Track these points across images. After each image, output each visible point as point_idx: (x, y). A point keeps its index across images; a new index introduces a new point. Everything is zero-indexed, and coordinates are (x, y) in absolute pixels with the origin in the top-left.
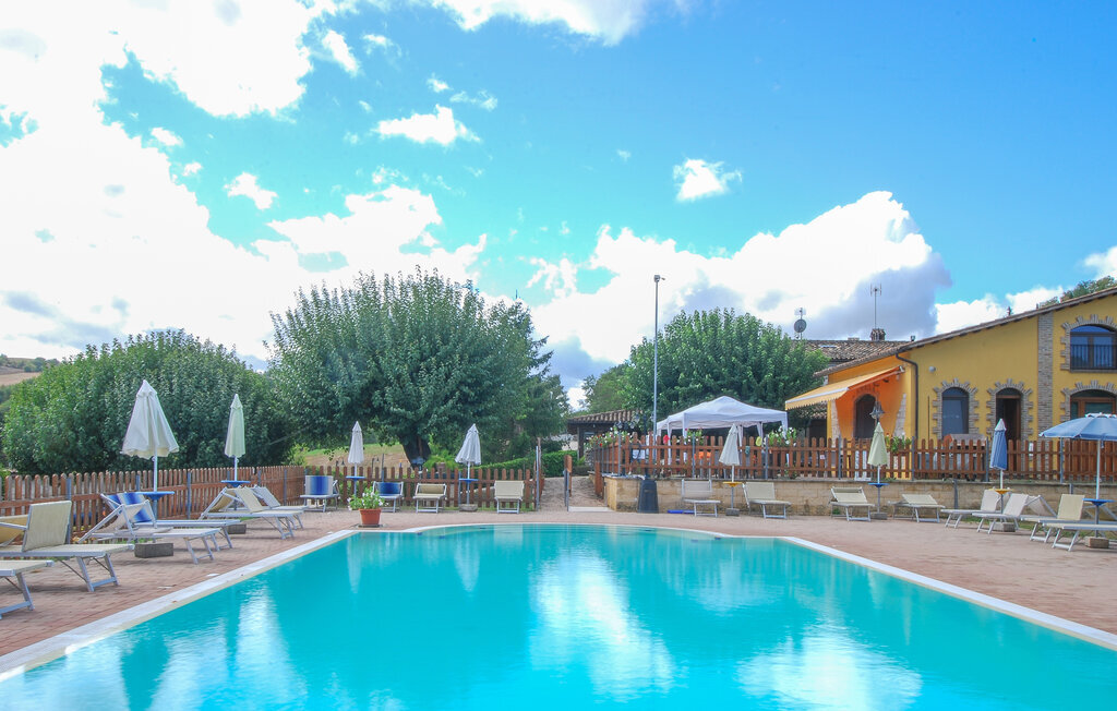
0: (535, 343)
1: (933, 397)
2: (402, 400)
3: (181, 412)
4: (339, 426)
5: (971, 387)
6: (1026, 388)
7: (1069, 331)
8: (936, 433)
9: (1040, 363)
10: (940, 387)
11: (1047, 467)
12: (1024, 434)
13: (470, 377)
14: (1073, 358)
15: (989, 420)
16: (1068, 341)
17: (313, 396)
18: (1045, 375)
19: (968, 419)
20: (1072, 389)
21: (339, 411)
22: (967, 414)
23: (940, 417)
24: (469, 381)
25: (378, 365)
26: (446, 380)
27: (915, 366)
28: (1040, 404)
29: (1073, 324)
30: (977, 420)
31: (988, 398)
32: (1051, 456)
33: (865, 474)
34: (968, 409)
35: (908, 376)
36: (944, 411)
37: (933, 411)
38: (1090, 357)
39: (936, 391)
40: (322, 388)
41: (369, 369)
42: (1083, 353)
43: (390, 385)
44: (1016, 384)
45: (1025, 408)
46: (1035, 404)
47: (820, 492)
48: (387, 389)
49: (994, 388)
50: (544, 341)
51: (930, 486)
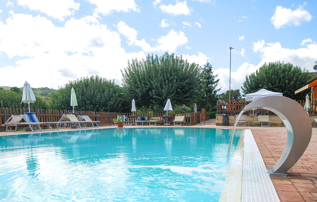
0: (214, 76)
2: (158, 94)
3: (94, 99)
4: (140, 102)
13: (180, 86)
17: (131, 93)
21: (140, 98)
24: (180, 87)
25: (151, 84)
26: (171, 88)
40: (134, 91)
41: (147, 85)
43: (154, 89)
48: (153, 90)
50: (217, 76)
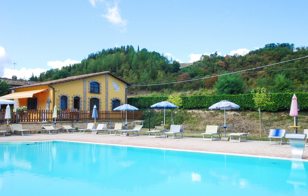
1: (58, 98)
5: (68, 96)
6: (81, 97)
7: (90, 83)
8: (59, 108)
9: (84, 90)
10: (60, 95)
11: (85, 117)
12: (80, 109)
14: (91, 90)
15: (72, 105)
16: (90, 86)
18: (85, 94)
19: (67, 104)
20: (90, 98)
22: (67, 103)
23: (60, 104)
27: (54, 89)
28: (84, 101)
29: (91, 81)
30: (69, 105)
31: (72, 99)
32: (86, 114)
33: (46, 120)
34: (67, 102)
35: (51, 92)
36: (61, 102)
37: (58, 102)
38: (94, 90)
39: (59, 96)
42: (93, 89)
44: (78, 96)
45: (81, 102)
46: (83, 101)
47: (35, 126)
49: (73, 96)
51: (66, 123)
